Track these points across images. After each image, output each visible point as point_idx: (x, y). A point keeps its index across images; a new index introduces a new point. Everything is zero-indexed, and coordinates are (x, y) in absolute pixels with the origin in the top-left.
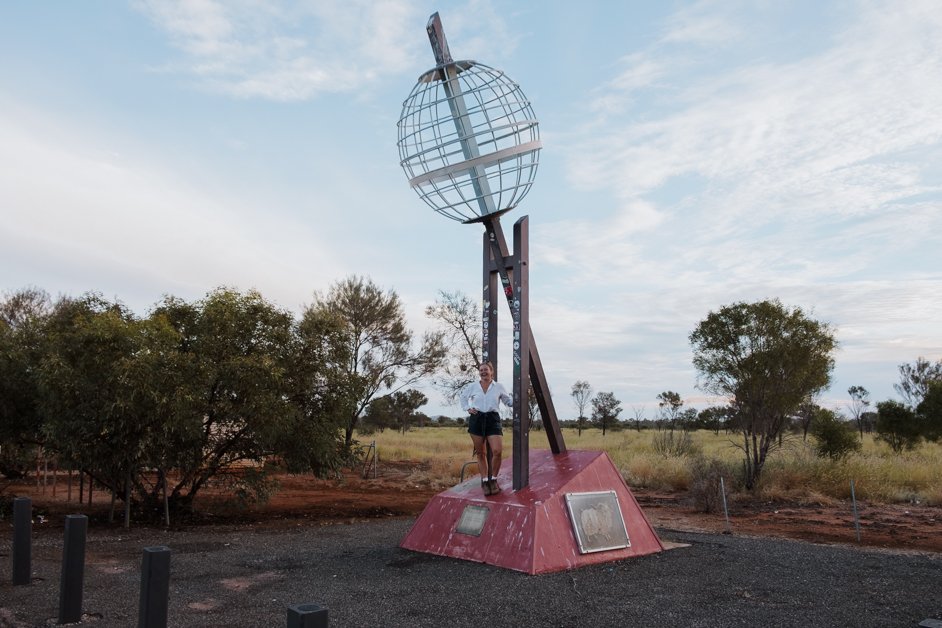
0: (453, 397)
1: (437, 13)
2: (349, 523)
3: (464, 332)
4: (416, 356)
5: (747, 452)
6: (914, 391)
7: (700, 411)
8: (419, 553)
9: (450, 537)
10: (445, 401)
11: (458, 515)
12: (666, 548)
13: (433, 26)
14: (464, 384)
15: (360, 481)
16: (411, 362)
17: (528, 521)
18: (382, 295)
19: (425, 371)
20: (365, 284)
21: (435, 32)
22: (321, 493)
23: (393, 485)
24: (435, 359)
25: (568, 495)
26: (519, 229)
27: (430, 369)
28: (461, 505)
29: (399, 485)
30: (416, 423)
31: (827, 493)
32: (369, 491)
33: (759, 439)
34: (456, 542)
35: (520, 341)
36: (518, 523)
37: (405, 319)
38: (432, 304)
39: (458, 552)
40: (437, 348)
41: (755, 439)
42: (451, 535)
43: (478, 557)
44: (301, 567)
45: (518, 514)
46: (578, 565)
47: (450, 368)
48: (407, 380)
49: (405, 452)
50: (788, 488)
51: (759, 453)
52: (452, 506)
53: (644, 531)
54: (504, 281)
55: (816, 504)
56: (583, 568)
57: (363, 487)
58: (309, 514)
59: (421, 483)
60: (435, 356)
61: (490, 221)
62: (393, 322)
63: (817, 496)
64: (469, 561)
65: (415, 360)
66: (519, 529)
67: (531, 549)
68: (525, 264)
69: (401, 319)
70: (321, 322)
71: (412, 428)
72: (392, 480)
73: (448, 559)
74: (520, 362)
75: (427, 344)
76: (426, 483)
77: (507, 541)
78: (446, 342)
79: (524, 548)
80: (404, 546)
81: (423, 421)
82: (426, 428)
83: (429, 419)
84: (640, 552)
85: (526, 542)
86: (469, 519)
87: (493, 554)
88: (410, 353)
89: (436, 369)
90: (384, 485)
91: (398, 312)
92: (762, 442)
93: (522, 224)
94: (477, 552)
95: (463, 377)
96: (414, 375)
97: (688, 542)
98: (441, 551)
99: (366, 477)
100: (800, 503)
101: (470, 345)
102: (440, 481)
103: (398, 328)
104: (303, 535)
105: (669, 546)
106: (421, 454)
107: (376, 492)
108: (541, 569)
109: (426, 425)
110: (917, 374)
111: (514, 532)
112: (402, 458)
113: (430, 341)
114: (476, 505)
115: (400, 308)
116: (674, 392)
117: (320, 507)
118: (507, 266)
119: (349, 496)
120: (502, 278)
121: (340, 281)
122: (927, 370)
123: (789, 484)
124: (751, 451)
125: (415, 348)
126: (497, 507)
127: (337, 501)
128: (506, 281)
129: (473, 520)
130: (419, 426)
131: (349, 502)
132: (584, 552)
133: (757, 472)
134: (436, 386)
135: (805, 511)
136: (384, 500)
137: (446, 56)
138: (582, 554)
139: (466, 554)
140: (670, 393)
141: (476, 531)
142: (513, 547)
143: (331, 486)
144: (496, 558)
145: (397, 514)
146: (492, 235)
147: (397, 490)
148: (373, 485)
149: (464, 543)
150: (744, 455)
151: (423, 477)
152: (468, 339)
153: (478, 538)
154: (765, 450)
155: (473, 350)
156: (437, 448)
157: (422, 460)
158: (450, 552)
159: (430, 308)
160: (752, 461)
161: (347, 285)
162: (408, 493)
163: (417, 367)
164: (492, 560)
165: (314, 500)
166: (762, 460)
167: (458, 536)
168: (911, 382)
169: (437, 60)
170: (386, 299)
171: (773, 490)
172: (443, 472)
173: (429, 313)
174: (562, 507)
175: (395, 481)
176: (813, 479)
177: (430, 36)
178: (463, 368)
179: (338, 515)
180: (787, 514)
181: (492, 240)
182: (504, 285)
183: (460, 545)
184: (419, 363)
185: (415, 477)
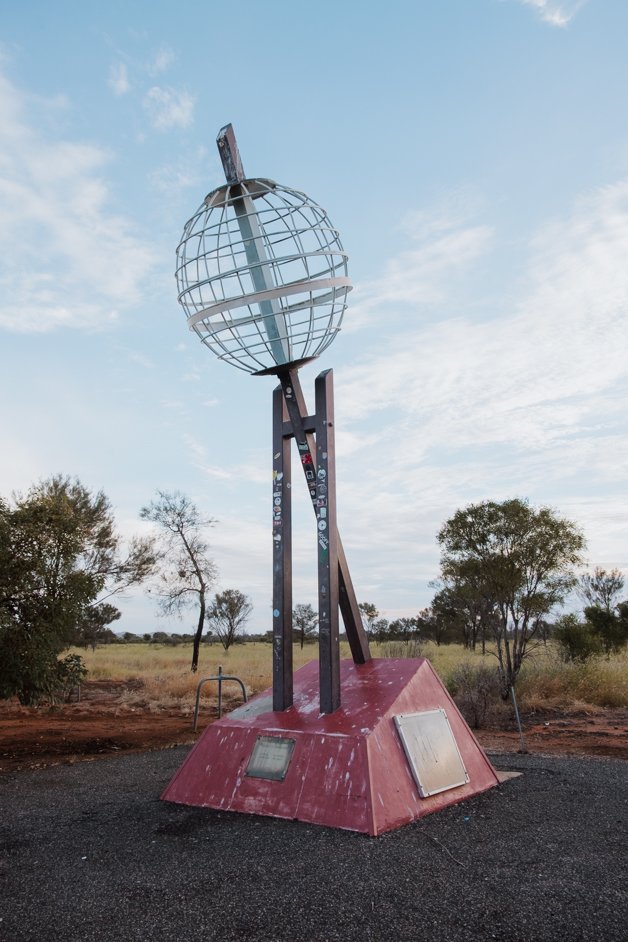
0: (170, 605)
1: (230, 125)
2: (67, 763)
3: (182, 535)
4: (123, 563)
5: (500, 659)
6: (594, 598)
7: (390, 623)
8: (194, 808)
9: (239, 782)
10: (161, 611)
11: (247, 752)
12: (501, 780)
13: (225, 138)
14: (181, 592)
15: (62, 706)
16: (118, 570)
17: (356, 758)
18: (90, 497)
19: (134, 579)
20: (72, 483)
21: (226, 146)
22: (17, 722)
23: (103, 709)
24: (144, 567)
25: (398, 718)
26: (321, 383)
27: (137, 578)
28: (249, 738)
29: (112, 709)
30: (103, 640)
31: (588, 701)
32: (77, 717)
33: (511, 646)
34: (247, 791)
35: (326, 519)
36: (342, 760)
37: (115, 522)
38: (147, 505)
39: (252, 804)
40: (147, 555)
41: (507, 644)
42: (239, 780)
43: (284, 812)
44: (27, 844)
45: (340, 747)
46: (421, 814)
47: (167, 575)
48: (113, 590)
49: (104, 671)
50: (547, 697)
51: (512, 660)
52: (236, 739)
53: (478, 759)
54: (302, 447)
55: (581, 714)
56: (428, 818)
57: (68, 713)
58: (10, 752)
59: (136, 705)
60: (144, 563)
61: (285, 372)
62: (102, 525)
63: (579, 704)
64: (272, 818)
65: (121, 568)
66: (344, 768)
67: (367, 797)
68: (331, 425)
69: (110, 523)
70: (42, 509)
71: (99, 645)
72: (99, 703)
73: (237, 817)
74: (328, 545)
75: (136, 550)
76: (143, 705)
77: (328, 787)
78: (157, 548)
79: (356, 796)
80: (168, 798)
81: (109, 638)
82: (113, 645)
83: (114, 636)
84: (480, 789)
85: (357, 788)
86: (265, 756)
87: (307, 806)
88: (115, 559)
89: (144, 577)
90: (92, 709)
91: (106, 516)
92: (515, 647)
93: (327, 378)
94: (281, 804)
95: (182, 584)
96: (120, 584)
97: (518, 769)
98: (226, 804)
99: (68, 701)
100: (566, 711)
101: (189, 550)
102: (159, 703)
103: (105, 533)
104: (13, 786)
105: (503, 776)
106: (121, 673)
107: (85, 718)
108: (383, 825)
109: (113, 642)
110: (595, 583)
111: (337, 775)
112: (102, 677)
113: (139, 547)
114: (272, 737)
115: (108, 511)
116: (370, 604)
117: (22, 742)
118: (307, 428)
119: (55, 725)
120: (299, 444)
121: (44, 480)
122: (605, 578)
123: (548, 693)
124: (504, 658)
125: (122, 555)
126: (306, 738)
127: (42, 733)
128: (304, 448)
129: (272, 757)
130: (105, 643)
131: (58, 733)
132: (426, 795)
133: (512, 681)
134: (150, 595)
135: (575, 721)
136: (100, 728)
137: (240, 175)
138: (423, 799)
139: (266, 807)
140: (366, 604)
141: (278, 774)
142: (339, 795)
143: (27, 713)
144: (312, 812)
145: (124, 747)
146: (289, 390)
147: (111, 716)
148: (78, 711)
149: (261, 791)
150: (498, 663)
151: (137, 699)
152: (186, 543)
153: (281, 783)
154: (519, 657)
155: (192, 555)
156: (138, 665)
157: (124, 679)
158: (240, 804)
159: (145, 510)
160: (505, 669)
161: (52, 484)
162: (125, 718)
163: (123, 576)
164: (307, 816)
165: (12, 733)
166: (517, 667)
167: (250, 782)
168: (592, 590)
169: (229, 178)
170: (93, 502)
171: (534, 700)
172: (160, 692)
173: (143, 516)
174: (394, 733)
175: (104, 704)
176: (570, 686)
177: (221, 150)
178: (182, 574)
179: (47, 752)
180: (560, 725)
181: (289, 396)
182: (302, 452)
183: (255, 794)
184: (127, 571)
185: (127, 698)
